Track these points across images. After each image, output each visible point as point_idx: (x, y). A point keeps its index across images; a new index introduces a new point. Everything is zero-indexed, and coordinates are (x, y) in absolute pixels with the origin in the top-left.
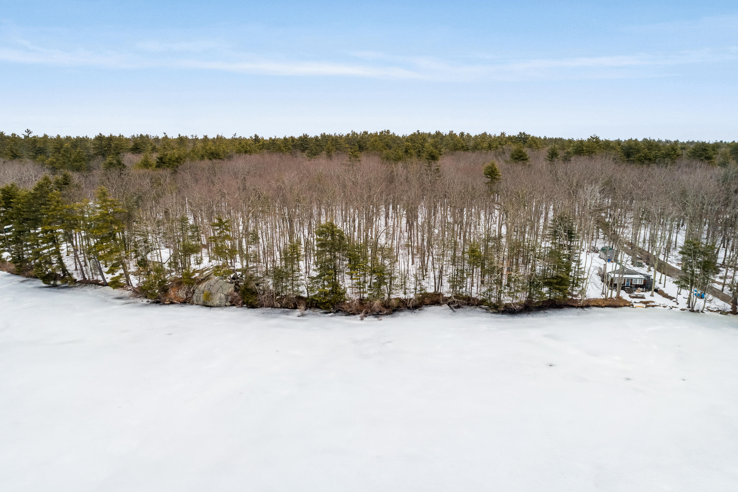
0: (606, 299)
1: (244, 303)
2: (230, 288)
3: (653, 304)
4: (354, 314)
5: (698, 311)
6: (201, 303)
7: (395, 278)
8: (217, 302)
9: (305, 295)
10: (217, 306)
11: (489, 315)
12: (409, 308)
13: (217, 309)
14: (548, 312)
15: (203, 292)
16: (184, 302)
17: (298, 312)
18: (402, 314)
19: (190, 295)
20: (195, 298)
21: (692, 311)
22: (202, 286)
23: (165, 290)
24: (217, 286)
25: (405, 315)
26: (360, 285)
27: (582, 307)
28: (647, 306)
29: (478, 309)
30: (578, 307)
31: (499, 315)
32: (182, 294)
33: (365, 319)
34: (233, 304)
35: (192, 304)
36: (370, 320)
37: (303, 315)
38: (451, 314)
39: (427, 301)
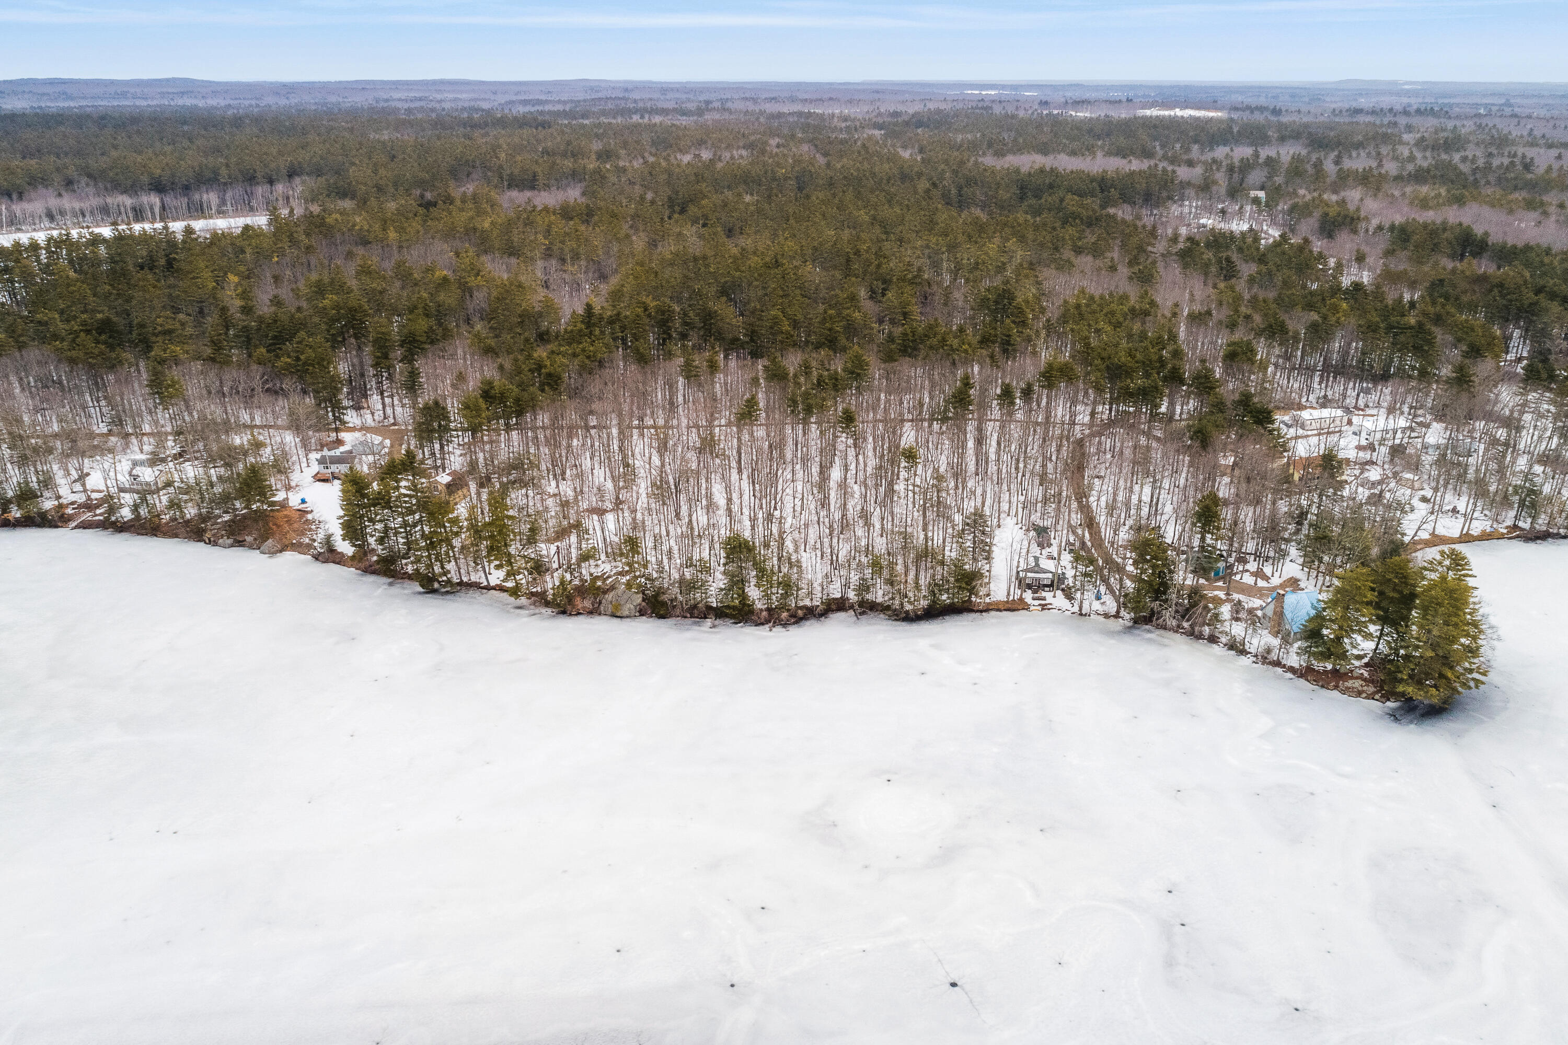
0: (1007, 602)
1: (652, 613)
2: (638, 599)
3: (1050, 607)
4: (763, 624)
5: (1085, 615)
6: (609, 612)
7: (802, 589)
8: (626, 613)
9: (715, 605)
10: (627, 617)
11: (890, 622)
12: (815, 616)
13: (628, 620)
14: (947, 618)
15: (611, 602)
16: (591, 613)
17: (709, 622)
18: (808, 623)
19: (596, 605)
20: (602, 608)
21: (1081, 614)
22: (609, 597)
23: (570, 599)
24: (625, 597)
25: (811, 625)
26: (767, 596)
27: (981, 611)
28: (1043, 609)
29: (882, 616)
30: (978, 611)
31: (899, 623)
32: (587, 604)
33: (774, 629)
34: (642, 614)
35: (600, 614)
36: (778, 629)
37: (714, 626)
38: (855, 623)
39: (834, 607)
